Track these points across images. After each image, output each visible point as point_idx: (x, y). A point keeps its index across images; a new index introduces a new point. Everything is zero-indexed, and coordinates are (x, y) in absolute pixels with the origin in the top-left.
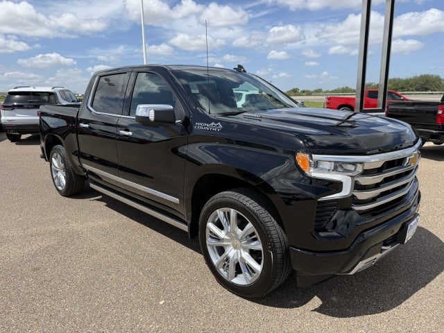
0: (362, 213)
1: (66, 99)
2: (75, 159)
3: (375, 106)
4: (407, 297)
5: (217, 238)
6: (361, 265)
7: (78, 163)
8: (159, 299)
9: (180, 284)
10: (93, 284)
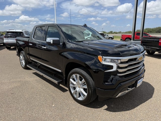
0: (120, 77)
1: (27, 34)
2: (28, 56)
3: (139, 38)
4: (138, 106)
5: (73, 84)
6: (120, 94)
7: (29, 57)
8: (53, 104)
9: (60, 100)
10: (31, 99)
